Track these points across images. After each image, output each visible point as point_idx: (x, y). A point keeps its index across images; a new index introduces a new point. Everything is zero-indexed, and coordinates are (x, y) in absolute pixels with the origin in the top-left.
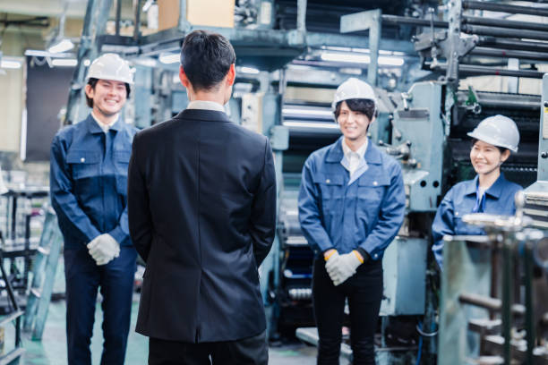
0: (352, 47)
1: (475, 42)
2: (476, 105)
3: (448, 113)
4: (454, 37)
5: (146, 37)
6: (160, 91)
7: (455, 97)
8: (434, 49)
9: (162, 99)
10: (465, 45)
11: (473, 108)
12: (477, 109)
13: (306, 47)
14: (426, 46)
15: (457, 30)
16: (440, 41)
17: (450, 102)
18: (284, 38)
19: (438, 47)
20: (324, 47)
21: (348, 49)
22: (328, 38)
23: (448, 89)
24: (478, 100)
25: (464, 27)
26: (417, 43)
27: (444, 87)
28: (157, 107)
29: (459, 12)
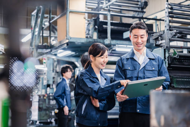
0: (127, 45)
1: (175, 32)
2: (177, 55)
3: (167, 59)
4: (167, 32)
5: (53, 45)
6: (56, 70)
7: (169, 54)
8: (160, 38)
9: (57, 73)
10: (171, 34)
11: (176, 56)
12: (177, 56)
13: (111, 45)
14: (157, 37)
15: (168, 30)
16: (161, 34)
17: (167, 55)
18: (103, 41)
19: (161, 37)
20: (117, 45)
21: (126, 46)
22: (119, 42)
23: (166, 50)
24: (177, 53)
25: (170, 29)
26: (153, 37)
27: (165, 50)
28: (55, 76)
29: (168, 23)
